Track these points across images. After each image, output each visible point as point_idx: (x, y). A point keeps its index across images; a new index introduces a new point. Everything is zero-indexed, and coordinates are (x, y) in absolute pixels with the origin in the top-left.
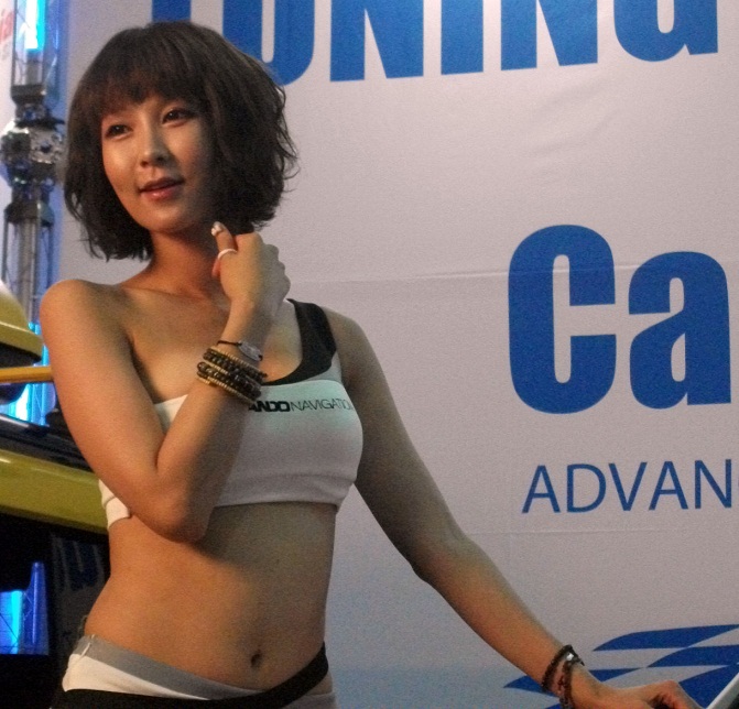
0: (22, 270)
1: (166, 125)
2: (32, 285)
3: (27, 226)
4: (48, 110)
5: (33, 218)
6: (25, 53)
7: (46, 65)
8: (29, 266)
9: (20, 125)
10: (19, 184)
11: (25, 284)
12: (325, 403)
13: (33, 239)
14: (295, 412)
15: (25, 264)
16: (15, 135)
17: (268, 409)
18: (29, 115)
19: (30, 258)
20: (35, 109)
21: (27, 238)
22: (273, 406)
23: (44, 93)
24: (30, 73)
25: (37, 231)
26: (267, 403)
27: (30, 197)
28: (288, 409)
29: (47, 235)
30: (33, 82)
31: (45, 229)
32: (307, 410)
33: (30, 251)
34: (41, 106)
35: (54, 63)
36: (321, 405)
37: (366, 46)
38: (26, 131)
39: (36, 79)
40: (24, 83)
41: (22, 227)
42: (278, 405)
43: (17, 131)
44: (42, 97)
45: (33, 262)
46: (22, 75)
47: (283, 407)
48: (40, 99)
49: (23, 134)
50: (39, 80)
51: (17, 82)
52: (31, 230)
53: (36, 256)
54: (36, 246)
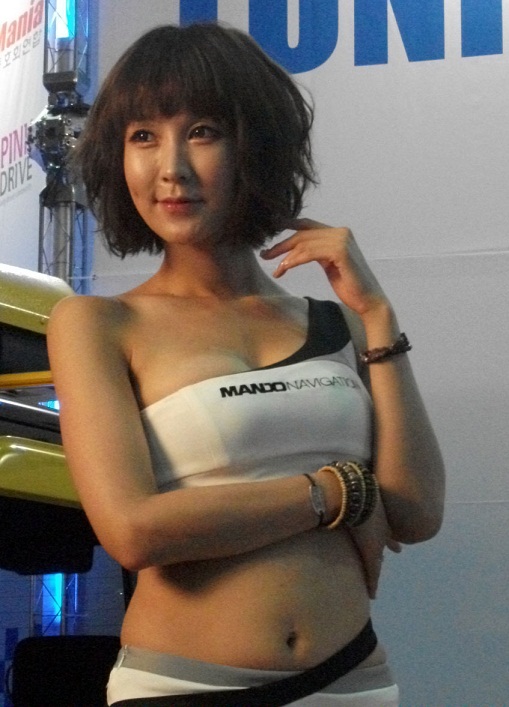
0: (58, 253)
1: (192, 141)
2: (68, 265)
3: (62, 209)
4: (80, 97)
5: (67, 202)
6: (56, 42)
7: (77, 54)
8: (65, 248)
9: (53, 112)
10: (53, 169)
11: (61, 266)
12: (324, 381)
13: (69, 222)
14: (291, 391)
15: (61, 248)
16: (49, 122)
17: (263, 390)
18: (61, 102)
19: (66, 241)
20: (67, 95)
21: (62, 222)
22: (267, 388)
23: (76, 80)
24: (62, 61)
25: (71, 215)
26: (261, 385)
27: (65, 182)
28: (284, 389)
29: (81, 217)
30: (65, 70)
31: (79, 212)
32: (304, 388)
33: (66, 233)
34: (73, 93)
35: (84, 52)
36: (320, 383)
37: (389, 32)
38: (59, 117)
39: (68, 66)
40: (56, 71)
41: (57, 211)
42: (273, 387)
43: (50, 117)
44: (74, 84)
45: (69, 244)
46: (54, 64)
47: (279, 387)
48: (72, 86)
49: (56, 121)
50: (71, 67)
51: (49, 70)
52: (66, 214)
53: (72, 239)
54: (71, 229)
